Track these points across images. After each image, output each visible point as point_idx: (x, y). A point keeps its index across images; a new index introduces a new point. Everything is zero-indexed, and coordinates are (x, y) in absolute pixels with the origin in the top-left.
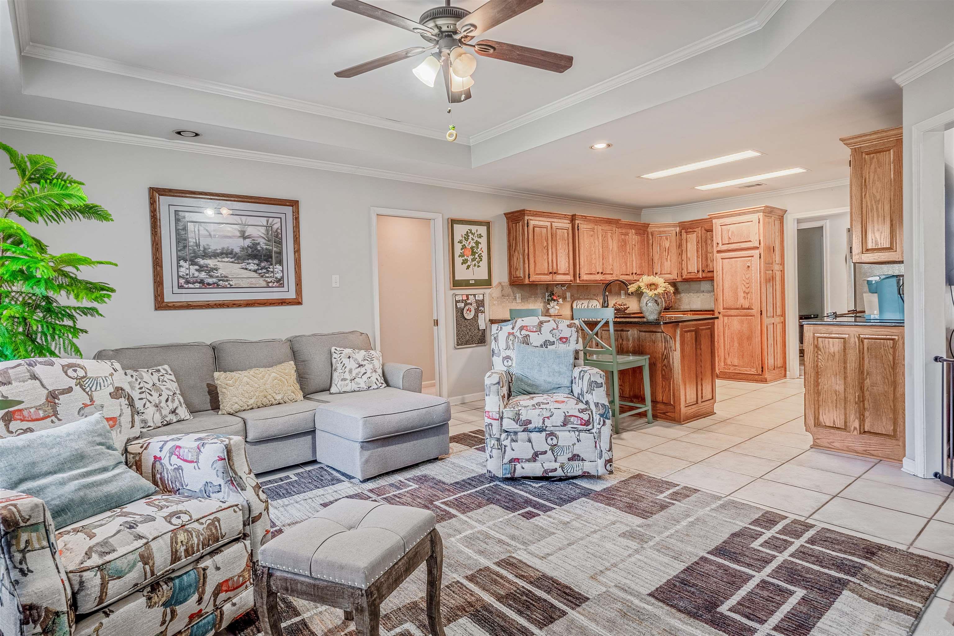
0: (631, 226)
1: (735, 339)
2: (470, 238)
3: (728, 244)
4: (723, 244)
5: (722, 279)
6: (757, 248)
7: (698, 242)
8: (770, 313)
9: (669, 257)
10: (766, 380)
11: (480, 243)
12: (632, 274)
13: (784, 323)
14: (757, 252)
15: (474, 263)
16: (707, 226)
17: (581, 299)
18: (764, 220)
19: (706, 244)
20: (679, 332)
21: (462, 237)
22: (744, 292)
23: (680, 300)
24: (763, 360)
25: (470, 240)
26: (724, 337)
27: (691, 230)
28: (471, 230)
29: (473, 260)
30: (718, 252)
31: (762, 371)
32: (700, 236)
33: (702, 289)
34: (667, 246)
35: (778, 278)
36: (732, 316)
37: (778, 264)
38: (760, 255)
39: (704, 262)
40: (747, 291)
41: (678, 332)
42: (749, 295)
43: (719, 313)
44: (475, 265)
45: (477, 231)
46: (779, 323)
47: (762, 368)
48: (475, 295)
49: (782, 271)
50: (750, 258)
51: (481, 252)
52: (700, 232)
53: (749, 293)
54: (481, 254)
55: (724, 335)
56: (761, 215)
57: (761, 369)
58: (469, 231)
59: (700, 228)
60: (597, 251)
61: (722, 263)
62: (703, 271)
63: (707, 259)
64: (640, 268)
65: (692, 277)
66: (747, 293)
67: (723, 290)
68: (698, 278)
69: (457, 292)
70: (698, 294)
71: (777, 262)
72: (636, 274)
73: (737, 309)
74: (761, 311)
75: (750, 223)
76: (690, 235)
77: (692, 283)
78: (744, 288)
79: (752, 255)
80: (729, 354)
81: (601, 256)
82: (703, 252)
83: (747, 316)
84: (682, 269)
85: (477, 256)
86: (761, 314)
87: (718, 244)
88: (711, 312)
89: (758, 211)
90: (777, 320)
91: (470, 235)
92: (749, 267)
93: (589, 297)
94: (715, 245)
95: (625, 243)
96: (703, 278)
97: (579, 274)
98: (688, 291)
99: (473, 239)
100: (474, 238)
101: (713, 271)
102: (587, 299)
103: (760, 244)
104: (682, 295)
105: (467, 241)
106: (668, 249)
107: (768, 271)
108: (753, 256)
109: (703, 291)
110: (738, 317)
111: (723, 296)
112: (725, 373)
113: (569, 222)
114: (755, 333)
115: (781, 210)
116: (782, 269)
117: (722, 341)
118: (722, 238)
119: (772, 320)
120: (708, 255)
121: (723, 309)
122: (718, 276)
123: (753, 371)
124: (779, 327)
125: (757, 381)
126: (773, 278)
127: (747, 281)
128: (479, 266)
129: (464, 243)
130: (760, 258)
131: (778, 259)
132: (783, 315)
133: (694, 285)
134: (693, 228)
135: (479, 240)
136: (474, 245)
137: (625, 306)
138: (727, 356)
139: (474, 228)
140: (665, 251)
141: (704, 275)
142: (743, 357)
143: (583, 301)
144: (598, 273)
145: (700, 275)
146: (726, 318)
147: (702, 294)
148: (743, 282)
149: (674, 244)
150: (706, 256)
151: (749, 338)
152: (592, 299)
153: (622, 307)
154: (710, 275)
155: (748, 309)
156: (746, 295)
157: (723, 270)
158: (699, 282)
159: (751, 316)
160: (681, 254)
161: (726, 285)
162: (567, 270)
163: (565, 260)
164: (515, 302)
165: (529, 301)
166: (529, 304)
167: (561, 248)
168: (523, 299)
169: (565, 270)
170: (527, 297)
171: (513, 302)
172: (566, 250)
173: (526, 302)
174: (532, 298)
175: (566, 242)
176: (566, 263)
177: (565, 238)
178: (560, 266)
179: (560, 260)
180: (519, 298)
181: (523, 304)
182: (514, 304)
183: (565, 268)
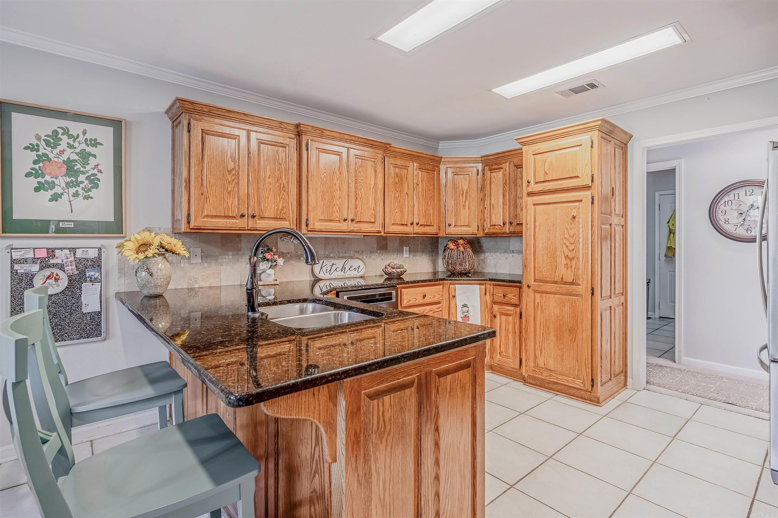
0: (412, 157)
1: (552, 329)
2: (62, 142)
3: (543, 182)
4: (536, 183)
5: (534, 236)
6: (587, 188)
7: (505, 183)
8: (606, 293)
9: (467, 203)
10: (599, 399)
11: (94, 156)
12: (412, 224)
13: (625, 305)
14: (588, 193)
15: (72, 190)
16: (515, 160)
17: (333, 258)
18: (600, 145)
19: (516, 185)
20: (344, 403)
21: (38, 138)
22: (566, 257)
23: (484, 261)
24: (594, 369)
25: (63, 145)
26: (535, 324)
27: (496, 167)
28: (65, 130)
29: (71, 185)
30: (530, 194)
31: (593, 386)
32: (507, 174)
33: (512, 248)
34: (465, 188)
35: (618, 237)
36: (547, 293)
37: (618, 215)
38: (593, 199)
39: (512, 211)
40: (571, 255)
41: (342, 403)
42: (574, 262)
43: (529, 287)
44: (76, 195)
45: (84, 133)
46: (618, 305)
47: (592, 380)
48: (73, 250)
49: (624, 227)
50: (577, 204)
51: (95, 171)
52: (507, 169)
53: (573, 258)
54: (94, 175)
55: (534, 320)
56: (596, 135)
57: (590, 383)
58: (60, 131)
59: (507, 164)
60: (345, 187)
61: (535, 212)
62: (511, 223)
63: (516, 207)
64: (425, 216)
65: (496, 231)
66: (571, 259)
67: (535, 252)
68: (504, 233)
69: (16, 243)
70: (506, 255)
71: (617, 212)
72: (417, 224)
73: (555, 282)
74: (593, 289)
75: (578, 148)
76: (494, 174)
77: (499, 239)
78: (566, 251)
79: (580, 199)
80: (541, 351)
81: (352, 195)
82: (512, 196)
83: (570, 295)
84: (485, 220)
85: (81, 178)
86: (593, 294)
87: (529, 182)
88: (518, 284)
89: (591, 129)
90: (616, 301)
91: (63, 137)
92: (574, 217)
93: (347, 255)
94: (525, 184)
95: (401, 180)
96: (511, 233)
97: (307, 220)
98: (494, 250)
99: (71, 147)
100: (76, 145)
101: (522, 224)
102: (343, 257)
103: (592, 181)
104: (487, 254)
105: (53, 148)
106: (466, 193)
107: (604, 224)
108: (581, 201)
109: (513, 251)
110: (557, 296)
111: (535, 261)
112: (535, 379)
113: (293, 136)
114: (582, 323)
115: (625, 133)
116: (623, 224)
117: (532, 329)
118: (535, 173)
119: (609, 302)
120: (518, 200)
121: (535, 281)
122: (528, 231)
123: (578, 383)
124: (619, 310)
125: (584, 399)
126: (611, 236)
127: (572, 240)
128: (87, 198)
129: (42, 150)
130: (592, 203)
131: (618, 208)
132: (624, 293)
133: (502, 243)
134: (500, 164)
135: (90, 149)
136: (75, 157)
137: (399, 270)
138: (538, 353)
140: (463, 194)
141: (512, 229)
142: (562, 359)
143: (333, 261)
144: (345, 220)
145: (507, 229)
146: (538, 295)
147: (511, 255)
148: (565, 241)
149: (474, 186)
150: (516, 202)
151: (573, 331)
152: (351, 258)
153: (394, 270)
154: (518, 229)
155: (572, 283)
156: (569, 262)
157: (535, 221)
158: (508, 239)
159: (577, 295)
160: (483, 200)
161: (540, 245)
162: (282, 213)
163: (279, 196)
164: (185, 263)
165: (220, 261)
166: (221, 265)
167: (269, 176)
168: (207, 257)
169: (279, 212)
170: (217, 254)
171: (182, 262)
172: (282, 180)
173: (214, 262)
174: (227, 255)
175: (282, 167)
176: (280, 201)
177: (280, 161)
178: (266, 205)
179: (267, 196)
180: (196, 255)
181: (206, 265)
182: (182, 265)
183: (278, 209)
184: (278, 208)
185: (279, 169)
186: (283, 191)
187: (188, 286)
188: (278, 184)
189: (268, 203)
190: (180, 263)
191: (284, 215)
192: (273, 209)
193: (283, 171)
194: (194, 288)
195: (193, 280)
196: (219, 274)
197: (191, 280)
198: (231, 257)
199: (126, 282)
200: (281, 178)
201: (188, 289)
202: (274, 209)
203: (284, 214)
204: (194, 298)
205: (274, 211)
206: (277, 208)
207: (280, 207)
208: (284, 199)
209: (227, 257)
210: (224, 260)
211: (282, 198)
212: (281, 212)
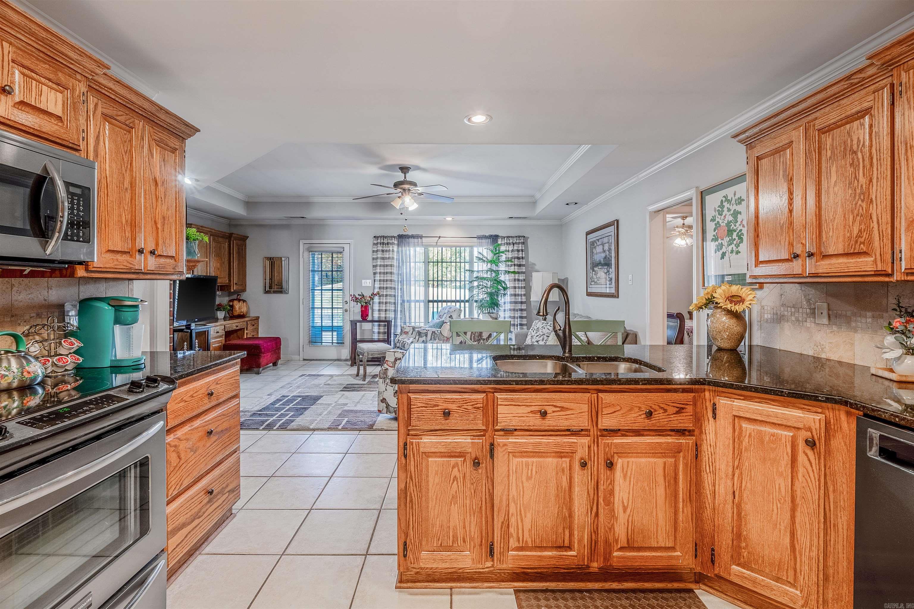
2: (725, 209)
11: (740, 213)
15: (730, 248)
21: (715, 211)
25: (725, 212)
28: (726, 197)
29: (730, 244)
44: (732, 252)
45: (735, 194)
51: (741, 228)
54: (741, 230)
58: (724, 199)
85: (735, 235)
91: (725, 204)
99: (729, 210)
100: (731, 207)
105: (721, 215)
128: (738, 252)
129: (717, 220)
135: (738, 208)
136: (731, 218)
139: (729, 192)
162: (859, 243)
163: (853, 213)
164: (811, 322)
165: (853, 324)
166: (855, 330)
167: (836, 182)
168: (836, 317)
169: (853, 242)
170: (849, 313)
171: (808, 321)
172: (858, 182)
173: (845, 325)
174: (864, 317)
175: (857, 158)
176: (854, 221)
177: (855, 147)
178: (831, 234)
179: (831, 217)
180: (822, 313)
181: (835, 328)
182: (808, 325)
183: (850, 238)
184: (851, 234)
185: (853, 162)
186: (860, 202)
187: (814, 354)
188: (850, 191)
189: (833, 231)
190: (806, 321)
191: (862, 246)
192: (841, 240)
193: (859, 164)
194: (821, 358)
195: (819, 347)
196: (853, 344)
197: (817, 347)
198: (869, 320)
199: (763, 335)
200: (856, 177)
201: (814, 357)
202: (844, 238)
203: (863, 243)
204: (820, 372)
205: (844, 241)
206: (848, 235)
207: (855, 232)
208: (862, 216)
209: (863, 320)
210: (860, 324)
211: (857, 215)
212: (856, 242)
